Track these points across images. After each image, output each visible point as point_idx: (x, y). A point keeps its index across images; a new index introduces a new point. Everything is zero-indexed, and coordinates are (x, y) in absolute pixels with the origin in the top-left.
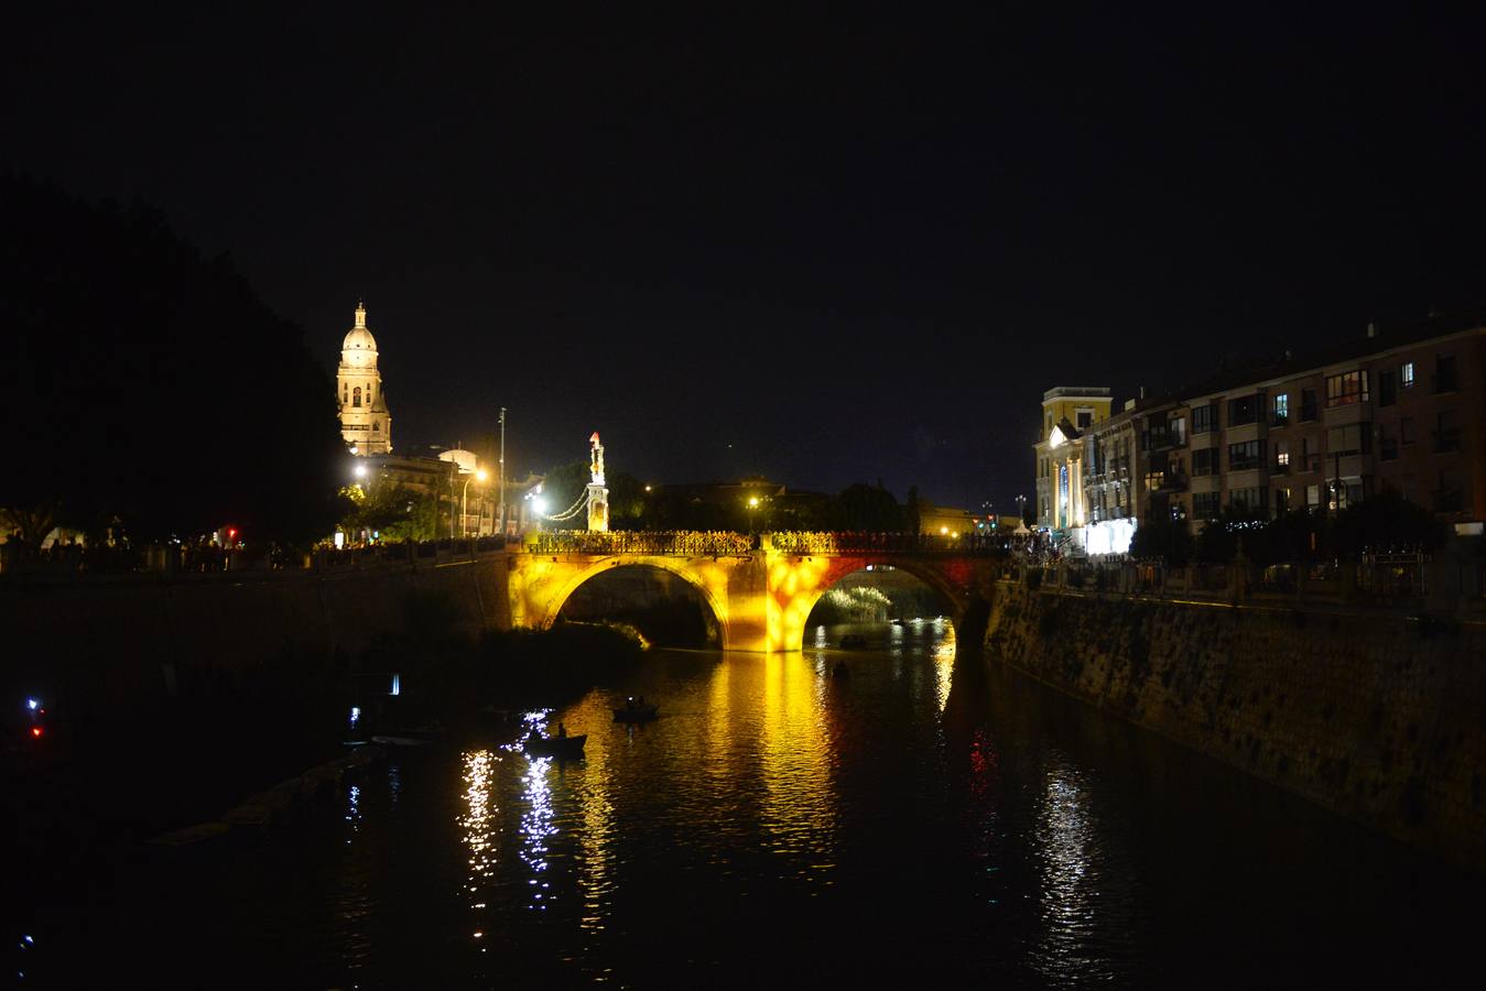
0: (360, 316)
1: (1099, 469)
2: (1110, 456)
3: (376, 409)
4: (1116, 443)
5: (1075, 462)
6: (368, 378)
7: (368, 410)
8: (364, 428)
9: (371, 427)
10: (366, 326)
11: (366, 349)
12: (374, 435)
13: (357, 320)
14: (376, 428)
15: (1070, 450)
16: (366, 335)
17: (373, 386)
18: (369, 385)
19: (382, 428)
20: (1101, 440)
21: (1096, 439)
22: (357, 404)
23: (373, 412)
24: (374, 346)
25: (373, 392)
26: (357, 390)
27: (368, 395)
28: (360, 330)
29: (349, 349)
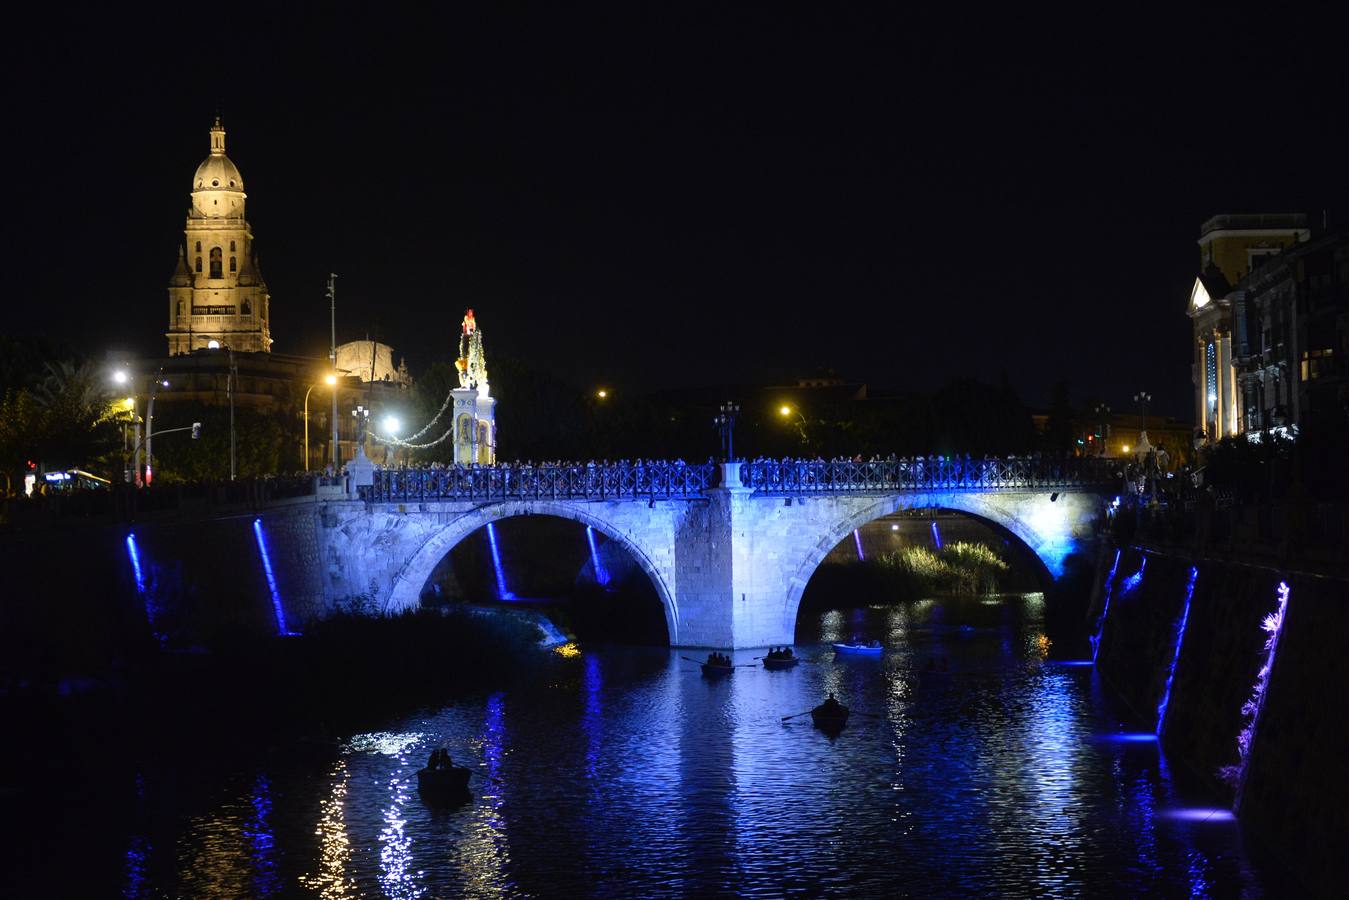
0: (218, 136)
1: (1254, 348)
2: (1267, 324)
3: (244, 281)
4: (1274, 302)
5: (1225, 336)
6: (232, 233)
7: (233, 282)
8: (226, 310)
9: (238, 310)
10: (226, 153)
11: (227, 189)
12: (243, 321)
13: (213, 144)
14: (245, 309)
15: (1217, 316)
16: (227, 167)
17: (239, 246)
18: (233, 244)
19: (255, 310)
20: (1256, 300)
21: (1249, 297)
22: (216, 274)
23: (240, 285)
24: (239, 183)
25: (239, 255)
26: (216, 252)
27: (233, 260)
28: (217, 160)
29: (201, 189)
